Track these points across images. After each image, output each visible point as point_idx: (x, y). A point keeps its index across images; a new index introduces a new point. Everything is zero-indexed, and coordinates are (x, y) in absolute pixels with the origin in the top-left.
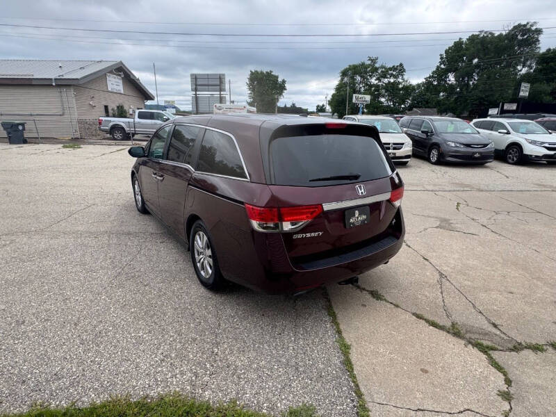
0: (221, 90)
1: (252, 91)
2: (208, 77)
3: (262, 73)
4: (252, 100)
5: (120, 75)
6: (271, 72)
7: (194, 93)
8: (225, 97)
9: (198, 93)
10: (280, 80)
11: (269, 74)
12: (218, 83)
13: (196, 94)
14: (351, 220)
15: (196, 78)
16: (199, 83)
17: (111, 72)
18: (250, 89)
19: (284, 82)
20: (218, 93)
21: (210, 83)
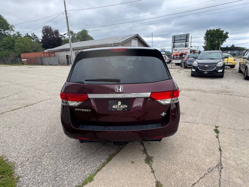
0: (186, 41)
1: (207, 40)
2: (181, 36)
3: (214, 30)
4: (206, 45)
5: (136, 40)
6: (219, 29)
7: (173, 44)
8: (188, 45)
9: (175, 44)
10: (224, 32)
11: (218, 30)
12: (185, 38)
13: (174, 45)
14: (114, 107)
15: (175, 37)
16: (176, 39)
17: (133, 39)
18: (205, 39)
19: (227, 33)
20: (185, 43)
21: (181, 39)
